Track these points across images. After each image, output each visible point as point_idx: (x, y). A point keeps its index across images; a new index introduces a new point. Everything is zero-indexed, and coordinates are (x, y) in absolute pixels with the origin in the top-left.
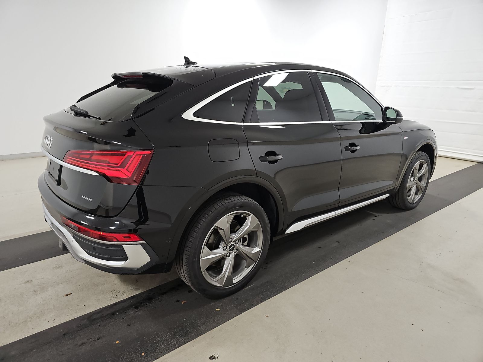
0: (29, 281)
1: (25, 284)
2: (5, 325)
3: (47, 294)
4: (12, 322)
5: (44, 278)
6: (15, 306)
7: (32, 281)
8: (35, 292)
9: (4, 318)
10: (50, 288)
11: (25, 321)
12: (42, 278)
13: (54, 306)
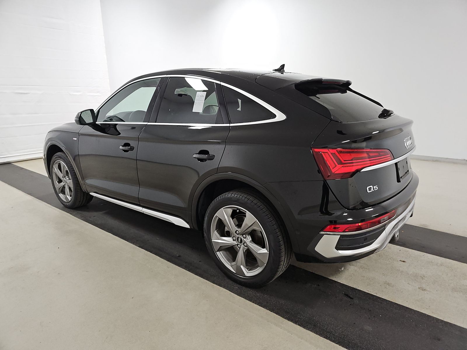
0: (421, 289)
1: (426, 289)
2: (456, 271)
3: (416, 271)
4: (450, 270)
5: (408, 283)
6: (443, 278)
7: (419, 288)
8: (423, 277)
9: (454, 275)
10: (410, 273)
11: (441, 265)
12: (409, 284)
13: (417, 261)
